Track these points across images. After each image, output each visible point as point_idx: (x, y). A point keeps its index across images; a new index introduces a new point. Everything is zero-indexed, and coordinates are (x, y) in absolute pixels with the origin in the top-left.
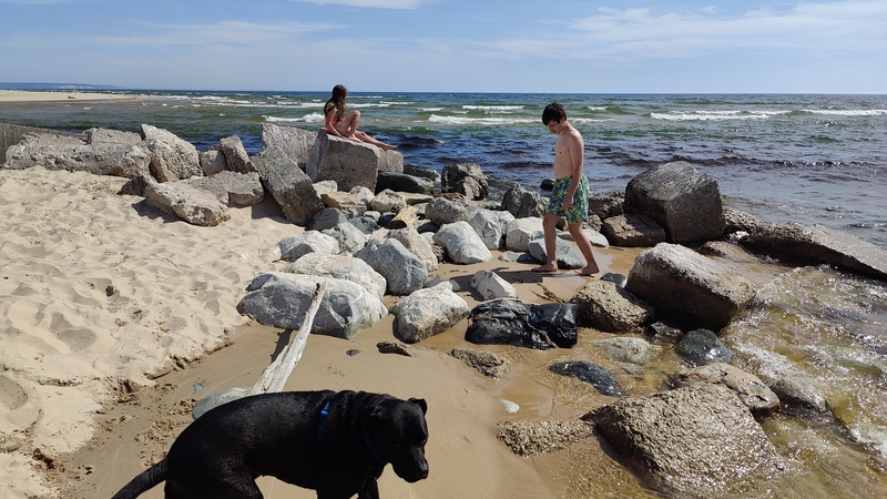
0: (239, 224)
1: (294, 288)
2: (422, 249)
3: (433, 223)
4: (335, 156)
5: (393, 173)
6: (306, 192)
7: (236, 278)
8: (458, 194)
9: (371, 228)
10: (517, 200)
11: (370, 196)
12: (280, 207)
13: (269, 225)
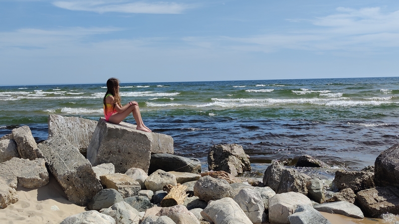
0: (26, 205)
3: (201, 199)
4: (113, 142)
5: (164, 154)
6: (86, 175)
8: (223, 172)
9: (145, 206)
10: (276, 177)
11: (143, 175)
12: (63, 189)
13: (53, 206)
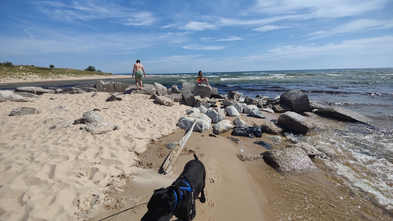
0: (177, 105)
1: (189, 120)
2: (221, 112)
3: (225, 106)
4: (200, 89)
5: (215, 93)
6: (193, 99)
7: (176, 118)
8: (232, 99)
9: (209, 107)
11: (209, 99)
12: (186, 102)
13: (184, 106)
